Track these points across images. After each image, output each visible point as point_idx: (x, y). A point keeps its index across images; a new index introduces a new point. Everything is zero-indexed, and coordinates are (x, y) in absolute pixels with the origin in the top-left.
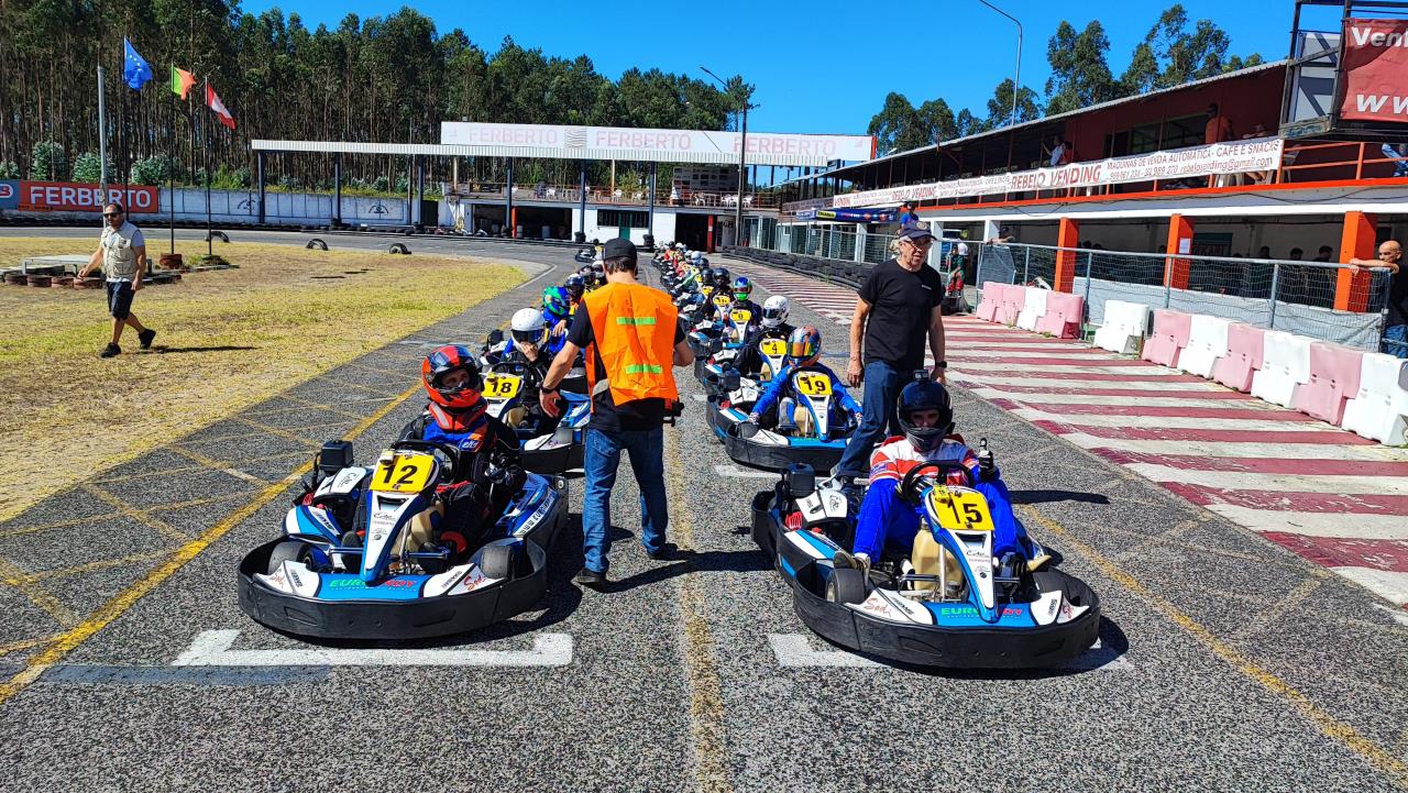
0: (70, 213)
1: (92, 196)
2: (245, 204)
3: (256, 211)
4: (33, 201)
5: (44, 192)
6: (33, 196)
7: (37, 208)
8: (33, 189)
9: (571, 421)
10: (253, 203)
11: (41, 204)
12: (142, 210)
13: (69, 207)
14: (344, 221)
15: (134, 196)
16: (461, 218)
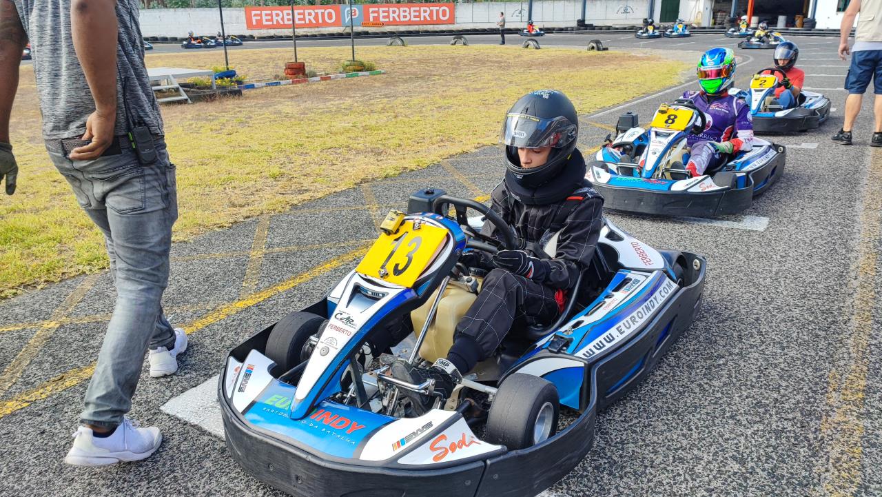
0: (395, 27)
1: (410, 13)
2: (517, 13)
3: (526, 18)
4: (371, 20)
5: (378, 12)
6: (372, 16)
7: (374, 25)
8: (371, 10)
10: (523, 12)
11: (377, 23)
12: (443, 23)
13: (395, 23)
14: (586, 23)
15: (438, 11)
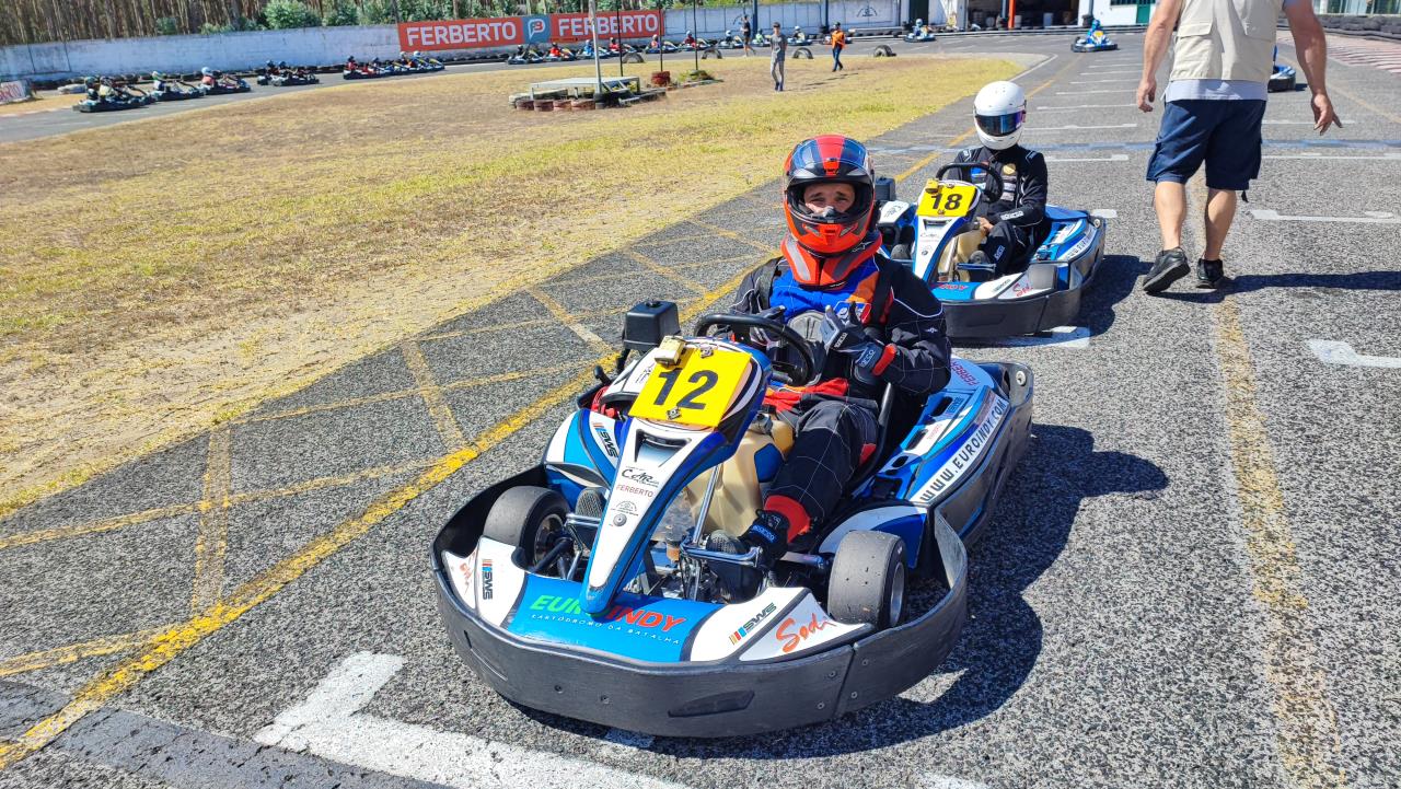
9: (1053, 251)
16: (953, 14)
